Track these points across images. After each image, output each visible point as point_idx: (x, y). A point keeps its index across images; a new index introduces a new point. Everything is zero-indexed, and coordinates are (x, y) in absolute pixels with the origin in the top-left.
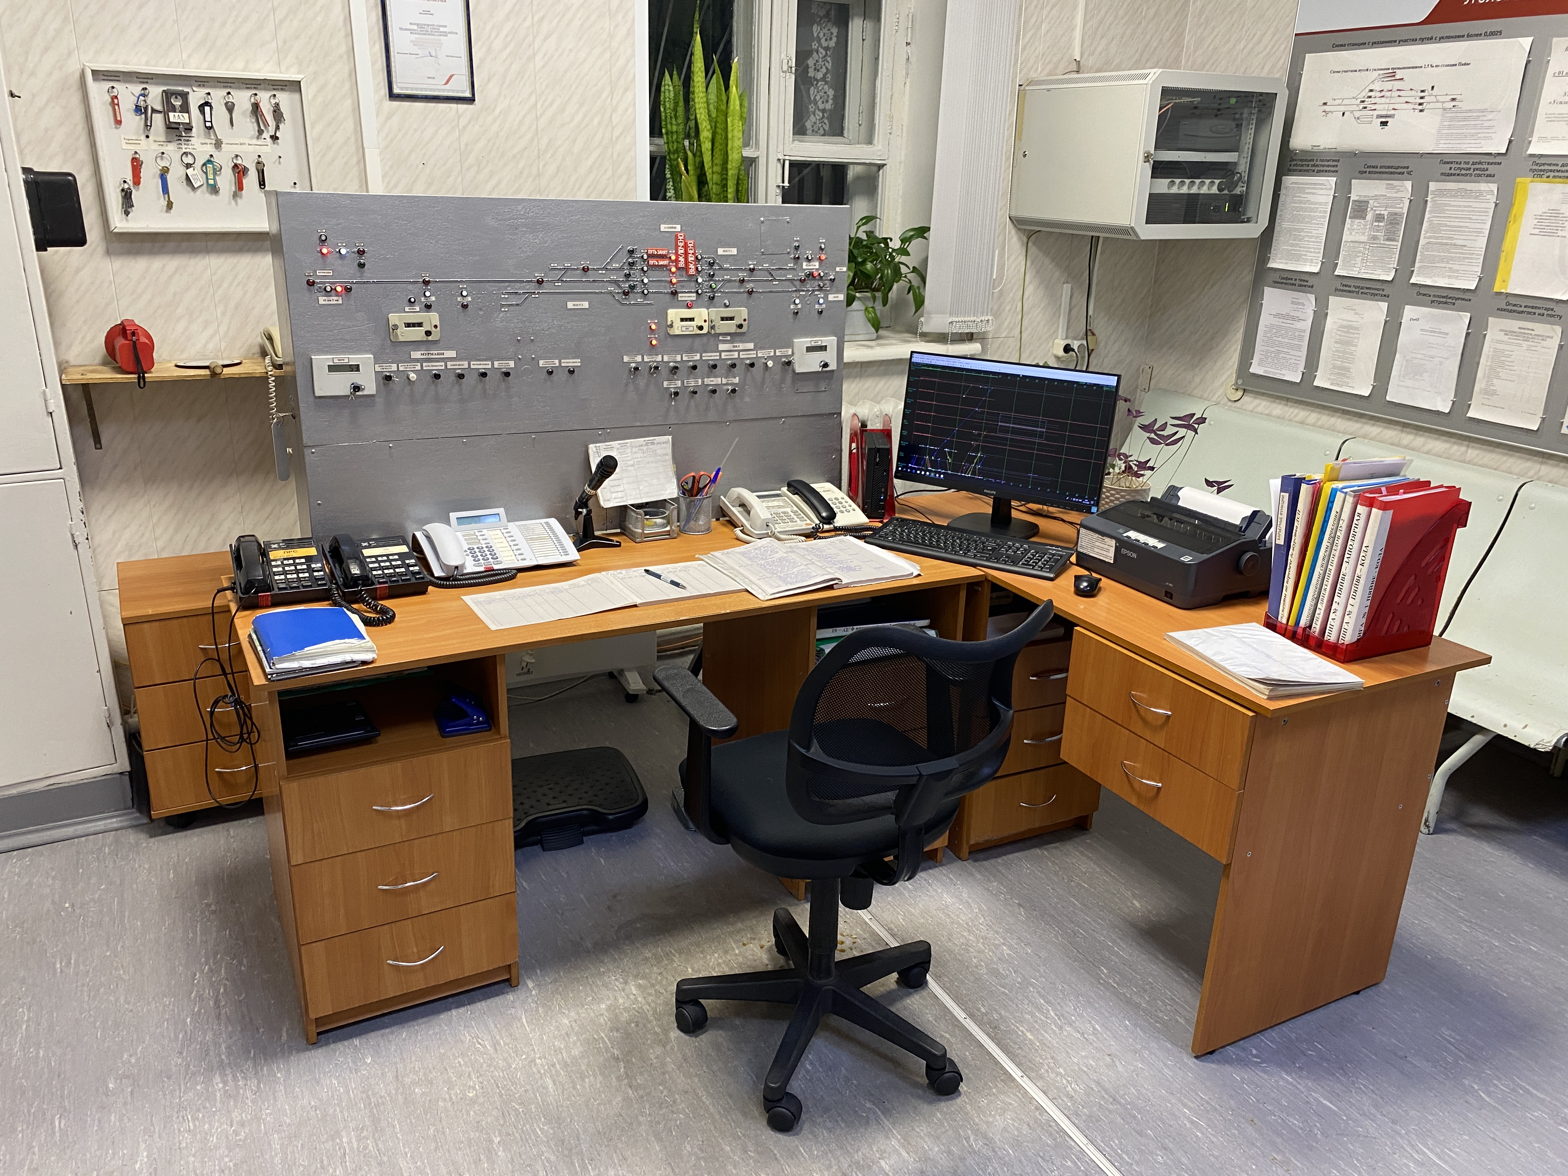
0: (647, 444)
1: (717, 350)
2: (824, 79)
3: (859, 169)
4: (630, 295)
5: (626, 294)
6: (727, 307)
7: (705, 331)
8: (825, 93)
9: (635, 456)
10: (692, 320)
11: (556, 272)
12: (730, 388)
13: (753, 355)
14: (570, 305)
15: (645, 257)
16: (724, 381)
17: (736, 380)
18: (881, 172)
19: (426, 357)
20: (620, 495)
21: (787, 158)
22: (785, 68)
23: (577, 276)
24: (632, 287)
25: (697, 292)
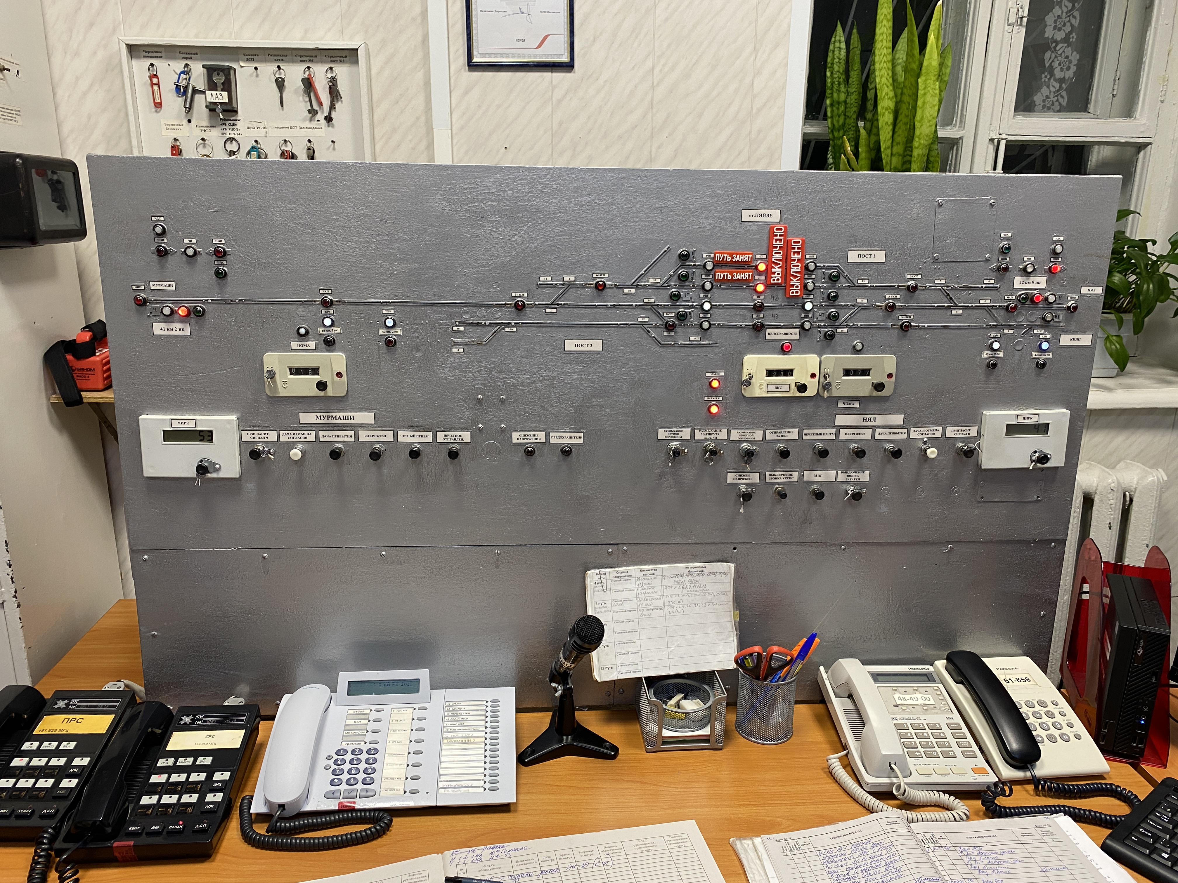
0: (690, 574)
1: (832, 425)
2: (1066, 40)
3: (1106, 152)
4: (678, 329)
5: (670, 327)
6: (858, 352)
7: (811, 392)
8: (1067, 57)
9: (668, 592)
10: (788, 373)
11: (549, 290)
12: (851, 489)
13: (901, 435)
14: (570, 345)
15: (709, 266)
16: (841, 477)
17: (865, 476)
18: (1141, 154)
19: (325, 421)
20: (631, 658)
21: (1004, 136)
22: (1013, 19)
23: (587, 296)
24: (682, 317)
25: (802, 327)
